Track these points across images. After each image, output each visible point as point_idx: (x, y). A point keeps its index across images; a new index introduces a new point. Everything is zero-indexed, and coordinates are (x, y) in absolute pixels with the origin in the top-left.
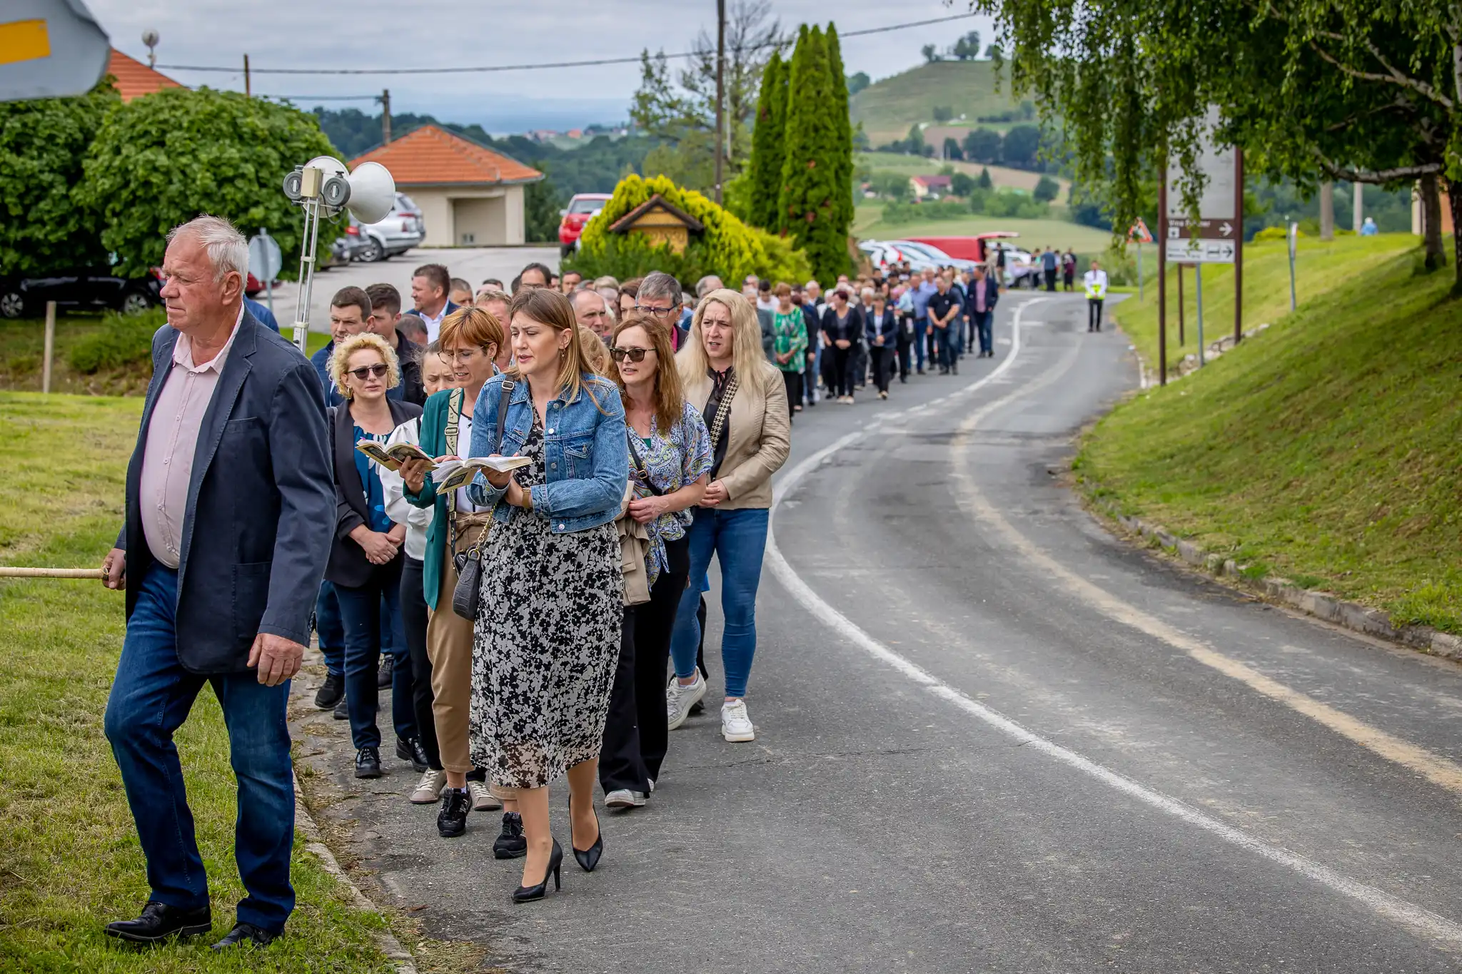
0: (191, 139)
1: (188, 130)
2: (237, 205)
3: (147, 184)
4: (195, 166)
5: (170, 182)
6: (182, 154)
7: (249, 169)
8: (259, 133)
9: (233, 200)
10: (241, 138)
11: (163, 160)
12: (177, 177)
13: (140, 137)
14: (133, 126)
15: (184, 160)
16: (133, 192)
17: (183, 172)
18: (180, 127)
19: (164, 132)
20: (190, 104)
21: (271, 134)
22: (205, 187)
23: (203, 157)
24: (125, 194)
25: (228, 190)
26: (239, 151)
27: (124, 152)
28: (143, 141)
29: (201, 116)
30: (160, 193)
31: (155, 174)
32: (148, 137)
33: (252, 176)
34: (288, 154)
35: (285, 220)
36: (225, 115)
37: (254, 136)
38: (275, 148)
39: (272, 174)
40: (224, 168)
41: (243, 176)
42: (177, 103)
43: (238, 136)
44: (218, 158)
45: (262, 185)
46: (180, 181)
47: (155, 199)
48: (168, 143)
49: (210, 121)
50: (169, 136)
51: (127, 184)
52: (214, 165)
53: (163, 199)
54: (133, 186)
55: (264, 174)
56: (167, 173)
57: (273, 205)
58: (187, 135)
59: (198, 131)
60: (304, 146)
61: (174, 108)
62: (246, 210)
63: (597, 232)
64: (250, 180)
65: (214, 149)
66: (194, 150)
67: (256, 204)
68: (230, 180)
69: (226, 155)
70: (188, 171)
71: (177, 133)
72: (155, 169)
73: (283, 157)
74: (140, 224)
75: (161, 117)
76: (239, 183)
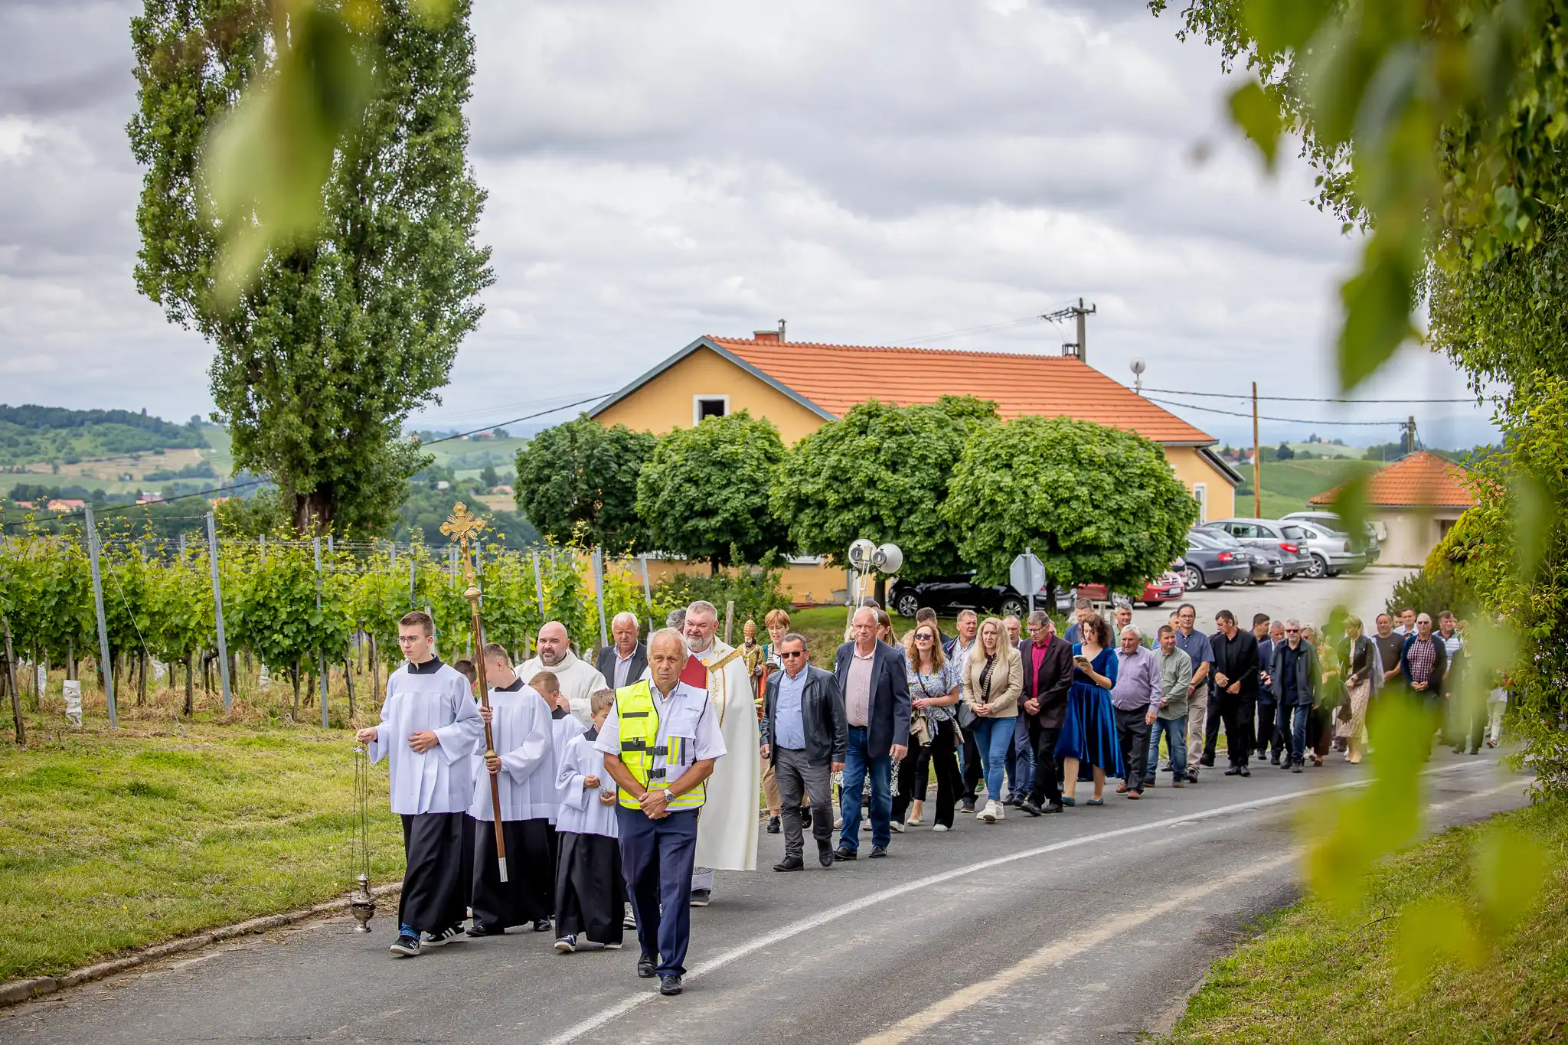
0: (1033, 463)
1: (1034, 454)
2: (1072, 524)
3: (992, 502)
4: (1035, 487)
5: (1013, 501)
6: (1025, 476)
7: (1083, 491)
8: (1096, 459)
9: (1067, 519)
10: (1080, 463)
11: (1007, 481)
12: (1019, 497)
13: (993, 459)
14: (987, 450)
15: (1026, 482)
16: (982, 509)
17: (1025, 493)
18: (1027, 452)
19: (1012, 456)
20: (1039, 432)
21: (1108, 460)
22: (1042, 507)
23: (1042, 479)
24: (976, 510)
25: (1063, 510)
26: (1076, 475)
27: (976, 472)
28: (994, 463)
29: (1045, 443)
30: (1005, 510)
31: (1000, 494)
32: (999, 460)
33: (1086, 498)
34: (1123, 479)
35: (1116, 539)
36: (1066, 442)
37: (1091, 462)
38: (1110, 473)
39: (1105, 496)
40: (1060, 490)
41: (1077, 498)
42: (1029, 429)
43: (1077, 461)
44: (1057, 481)
45: (1096, 507)
46: (1021, 501)
47: (1000, 516)
48: (1015, 466)
49: (1053, 447)
50: (1015, 459)
51: (977, 502)
52: (1052, 488)
53: (1006, 517)
54: (982, 503)
55: (1098, 496)
56: (1011, 493)
57: (1105, 525)
58: (1031, 459)
59: (1042, 456)
60: (1138, 472)
61: (1026, 434)
62: (1080, 529)
63: (1438, 559)
64: (1083, 502)
65: (1053, 472)
66: (1036, 473)
67: (1089, 523)
68: (1067, 501)
69: (1063, 478)
70: (1029, 491)
71: (1023, 457)
72: (1000, 489)
73: (1118, 482)
74: (988, 538)
75: (1011, 442)
76: (1074, 504)
